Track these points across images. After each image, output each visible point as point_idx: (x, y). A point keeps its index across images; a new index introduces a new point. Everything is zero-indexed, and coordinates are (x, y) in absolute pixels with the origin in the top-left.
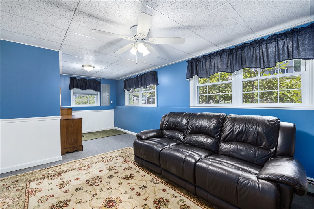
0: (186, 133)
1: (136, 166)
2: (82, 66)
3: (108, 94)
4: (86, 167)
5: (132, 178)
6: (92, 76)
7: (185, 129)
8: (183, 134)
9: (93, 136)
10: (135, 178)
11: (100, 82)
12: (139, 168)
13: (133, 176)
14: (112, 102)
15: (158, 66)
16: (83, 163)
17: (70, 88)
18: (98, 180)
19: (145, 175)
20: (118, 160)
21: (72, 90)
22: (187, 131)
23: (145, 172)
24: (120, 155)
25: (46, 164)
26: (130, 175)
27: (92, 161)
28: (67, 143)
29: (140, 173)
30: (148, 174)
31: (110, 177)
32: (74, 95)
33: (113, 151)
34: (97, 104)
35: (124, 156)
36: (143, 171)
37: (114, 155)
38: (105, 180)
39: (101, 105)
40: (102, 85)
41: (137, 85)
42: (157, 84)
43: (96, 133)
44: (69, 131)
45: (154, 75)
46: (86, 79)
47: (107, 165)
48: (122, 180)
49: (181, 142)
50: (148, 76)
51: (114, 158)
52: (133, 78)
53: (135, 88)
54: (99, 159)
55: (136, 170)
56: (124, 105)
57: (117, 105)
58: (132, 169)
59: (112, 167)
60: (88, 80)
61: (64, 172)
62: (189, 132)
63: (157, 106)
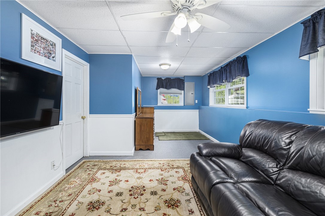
0: (284, 165)
1: (191, 189)
2: (159, 65)
3: (193, 93)
4: (142, 171)
5: (175, 207)
6: (175, 74)
7: (283, 156)
8: (277, 165)
9: (173, 137)
10: (178, 209)
11: (184, 80)
12: (194, 194)
13: (178, 204)
14: (196, 102)
15: (249, 48)
16: (144, 164)
17: (157, 89)
18: (141, 192)
19: (195, 211)
20: (176, 172)
21: (159, 91)
22: (286, 162)
23: (198, 205)
24: (183, 166)
25: (121, 156)
26: (176, 200)
27: (153, 165)
28: (141, 140)
29: (190, 205)
30: (200, 212)
31: (154, 193)
32: (160, 95)
33: (178, 159)
34: (181, 104)
35: (187, 169)
36: (196, 202)
37: (177, 164)
38: (147, 195)
39: (185, 105)
40: (186, 83)
41: (221, 80)
42: (247, 75)
43: (178, 134)
44: (143, 129)
45: (242, 62)
46: (171, 78)
47: (162, 175)
48: (162, 205)
49: (269, 179)
50: (234, 65)
51: (174, 168)
52: (217, 71)
53: (219, 83)
54: (160, 165)
55: (188, 198)
56: (208, 105)
57: (202, 105)
58: (184, 194)
59: (164, 179)
60: (173, 79)
61: (125, 169)
62: (290, 164)
63: (247, 107)
